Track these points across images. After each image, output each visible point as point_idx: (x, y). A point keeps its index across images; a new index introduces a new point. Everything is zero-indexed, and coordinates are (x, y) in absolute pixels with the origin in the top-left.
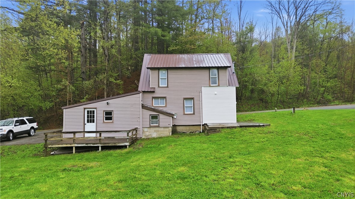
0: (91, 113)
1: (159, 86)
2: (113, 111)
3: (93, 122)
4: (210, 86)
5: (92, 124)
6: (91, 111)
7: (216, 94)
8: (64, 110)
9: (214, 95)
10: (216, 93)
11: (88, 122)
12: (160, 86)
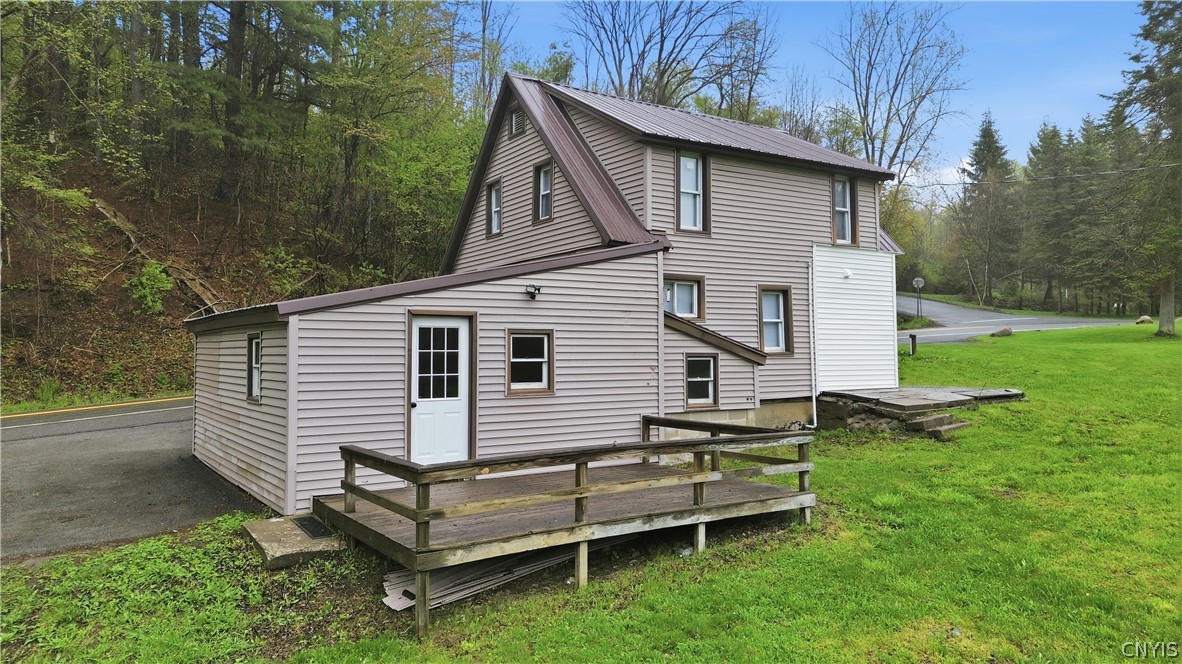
0: (439, 345)
1: (678, 229)
2: (549, 334)
3: (453, 392)
4: (834, 245)
5: (445, 402)
6: (439, 332)
7: (847, 277)
8: (293, 320)
9: (842, 281)
10: (849, 273)
11: (424, 394)
12: (682, 227)
